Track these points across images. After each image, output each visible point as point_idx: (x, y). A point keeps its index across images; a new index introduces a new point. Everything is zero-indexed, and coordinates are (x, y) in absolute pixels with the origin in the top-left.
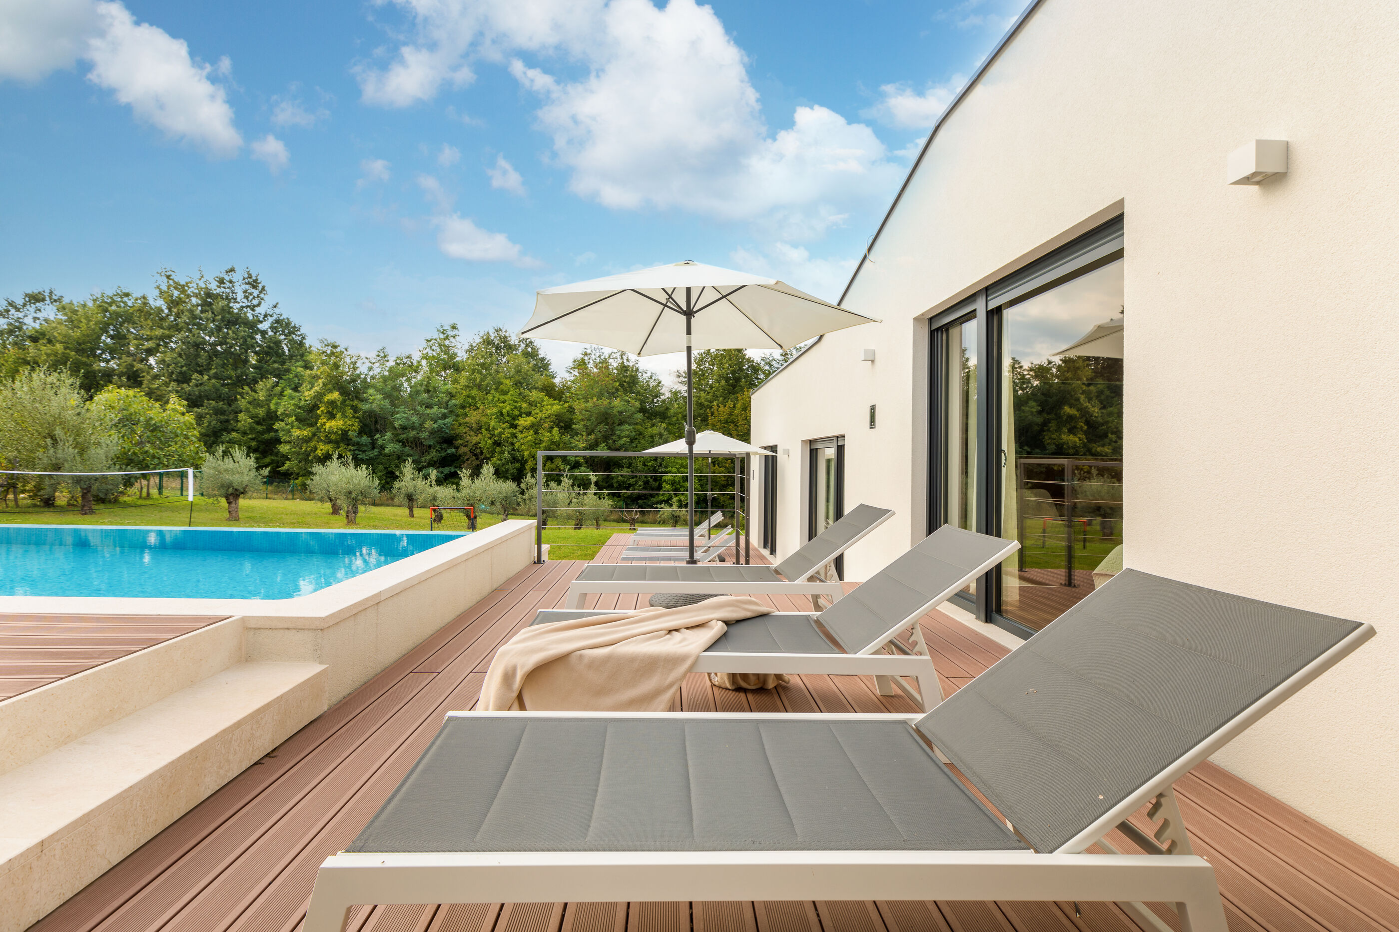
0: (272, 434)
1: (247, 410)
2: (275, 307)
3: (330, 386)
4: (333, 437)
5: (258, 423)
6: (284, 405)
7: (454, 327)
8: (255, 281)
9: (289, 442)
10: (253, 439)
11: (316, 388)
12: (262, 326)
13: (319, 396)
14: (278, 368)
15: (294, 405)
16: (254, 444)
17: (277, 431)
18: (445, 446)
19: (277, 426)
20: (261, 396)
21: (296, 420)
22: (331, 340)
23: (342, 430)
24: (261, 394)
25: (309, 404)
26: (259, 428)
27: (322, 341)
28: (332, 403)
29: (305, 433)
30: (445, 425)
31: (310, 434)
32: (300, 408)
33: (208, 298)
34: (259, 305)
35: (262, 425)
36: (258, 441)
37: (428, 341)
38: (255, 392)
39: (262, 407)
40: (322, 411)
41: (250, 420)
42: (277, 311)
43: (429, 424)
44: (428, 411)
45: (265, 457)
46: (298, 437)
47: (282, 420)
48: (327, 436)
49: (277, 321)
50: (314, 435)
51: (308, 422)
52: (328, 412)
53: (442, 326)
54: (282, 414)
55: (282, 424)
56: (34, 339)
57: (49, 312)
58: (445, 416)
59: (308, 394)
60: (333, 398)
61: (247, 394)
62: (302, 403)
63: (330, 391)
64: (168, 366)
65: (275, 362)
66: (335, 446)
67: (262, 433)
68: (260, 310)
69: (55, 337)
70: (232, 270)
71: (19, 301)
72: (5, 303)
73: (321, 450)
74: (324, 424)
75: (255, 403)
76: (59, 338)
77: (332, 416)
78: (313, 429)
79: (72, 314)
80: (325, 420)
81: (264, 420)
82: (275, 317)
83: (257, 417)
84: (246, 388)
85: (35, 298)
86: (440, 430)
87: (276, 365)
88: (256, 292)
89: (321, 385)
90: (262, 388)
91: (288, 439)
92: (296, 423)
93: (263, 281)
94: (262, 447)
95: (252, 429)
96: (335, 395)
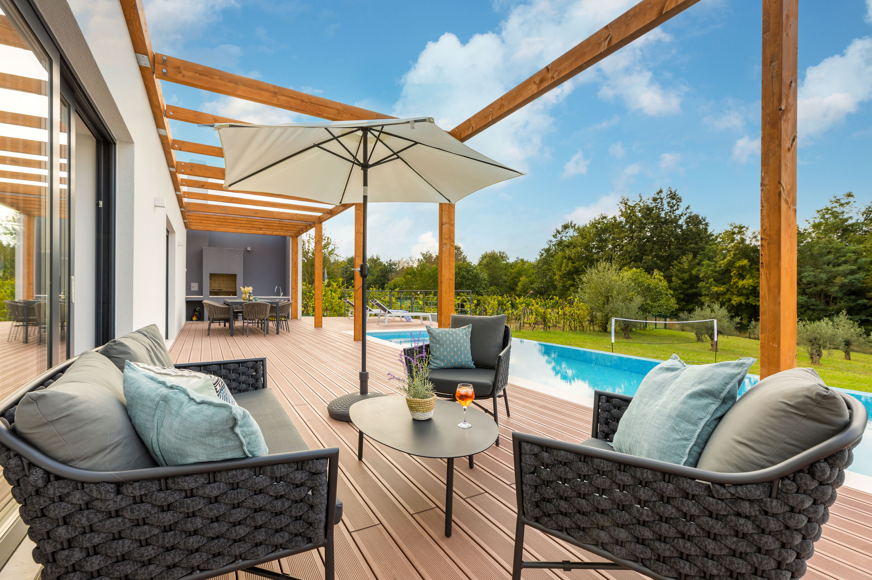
0: (694, 290)
1: (677, 276)
2: (687, 208)
3: (739, 256)
4: (745, 292)
5: (684, 283)
6: (703, 271)
7: (850, 195)
8: (674, 195)
9: (708, 295)
10: (681, 293)
11: (729, 258)
12: (680, 222)
13: (731, 264)
14: (694, 248)
15: (711, 270)
16: (682, 296)
17: (700, 288)
18: (853, 297)
19: (700, 284)
20: (686, 266)
21: (714, 280)
22: (738, 224)
23: (752, 286)
24: (685, 264)
25: (723, 269)
26: (685, 286)
27: (731, 225)
28: (742, 267)
29: (722, 289)
30: (856, 279)
31: (725, 290)
32: (715, 272)
33: (647, 212)
34: (678, 209)
35: (686, 284)
36: (684, 294)
37: (818, 211)
38: (681, 264)
39: (686, 273)
40: (735, 274)
41: (679, 282)
42: (689, 211)
43: (839, 280)
44: (836, 269)
45: (688, 305)
46: (716, 292)
47: (703, 281)
48: (738, 291)
49: (689, 217)
50: (728, 290)
51: (722, 281)
52: (739, 274)
53: (835, 197)
54: (703, 277)
55: (704, 283)
56: (568, 247)
57: (571, 232)
58: (852, 272)
59: (723, 263)
60: (743, 264)
61: (676, 265)
62: (718, 269)
63: (739, 259)
64: (629, 253)
65: (690, 243)
66: (746, 298)
67: (687, 289)
68: (678, 212)
69: (577, 244)
70: (661, 191)
71: (560, 230)
72: (555, 231)
73: (735, 301)
74: (737, 282)
75: (683, 271)
76: (579, 244)
77: (742, 277)
78: (727, 286)
79: (582, 232)
80: (737, 280)
81: (687, 281)
82: (688, 215)
83: (683, 279)
84: (675, 262)
85: (566, 227)
86: (851, 283)
87: (693, 246)
88: (674, 202)
89: (732, 256)
90: (686, 260)
91: (707, 293)
92: (714, 283)
93: (680, 194)
94: (686, 298)
95: (680, 287)
96: (745, 262)
